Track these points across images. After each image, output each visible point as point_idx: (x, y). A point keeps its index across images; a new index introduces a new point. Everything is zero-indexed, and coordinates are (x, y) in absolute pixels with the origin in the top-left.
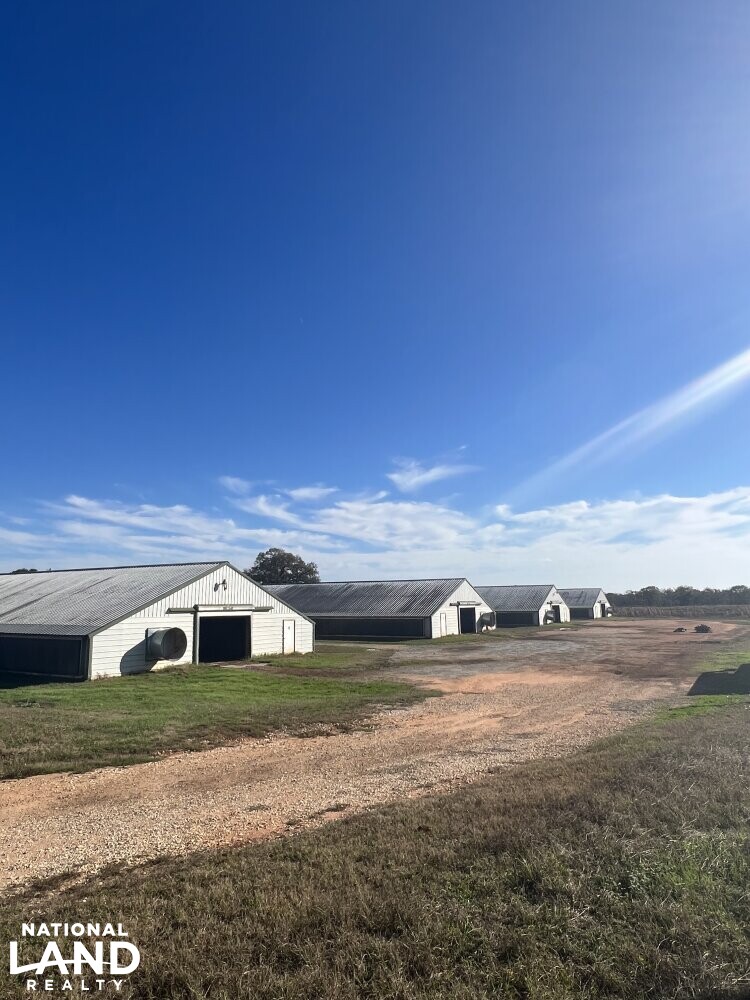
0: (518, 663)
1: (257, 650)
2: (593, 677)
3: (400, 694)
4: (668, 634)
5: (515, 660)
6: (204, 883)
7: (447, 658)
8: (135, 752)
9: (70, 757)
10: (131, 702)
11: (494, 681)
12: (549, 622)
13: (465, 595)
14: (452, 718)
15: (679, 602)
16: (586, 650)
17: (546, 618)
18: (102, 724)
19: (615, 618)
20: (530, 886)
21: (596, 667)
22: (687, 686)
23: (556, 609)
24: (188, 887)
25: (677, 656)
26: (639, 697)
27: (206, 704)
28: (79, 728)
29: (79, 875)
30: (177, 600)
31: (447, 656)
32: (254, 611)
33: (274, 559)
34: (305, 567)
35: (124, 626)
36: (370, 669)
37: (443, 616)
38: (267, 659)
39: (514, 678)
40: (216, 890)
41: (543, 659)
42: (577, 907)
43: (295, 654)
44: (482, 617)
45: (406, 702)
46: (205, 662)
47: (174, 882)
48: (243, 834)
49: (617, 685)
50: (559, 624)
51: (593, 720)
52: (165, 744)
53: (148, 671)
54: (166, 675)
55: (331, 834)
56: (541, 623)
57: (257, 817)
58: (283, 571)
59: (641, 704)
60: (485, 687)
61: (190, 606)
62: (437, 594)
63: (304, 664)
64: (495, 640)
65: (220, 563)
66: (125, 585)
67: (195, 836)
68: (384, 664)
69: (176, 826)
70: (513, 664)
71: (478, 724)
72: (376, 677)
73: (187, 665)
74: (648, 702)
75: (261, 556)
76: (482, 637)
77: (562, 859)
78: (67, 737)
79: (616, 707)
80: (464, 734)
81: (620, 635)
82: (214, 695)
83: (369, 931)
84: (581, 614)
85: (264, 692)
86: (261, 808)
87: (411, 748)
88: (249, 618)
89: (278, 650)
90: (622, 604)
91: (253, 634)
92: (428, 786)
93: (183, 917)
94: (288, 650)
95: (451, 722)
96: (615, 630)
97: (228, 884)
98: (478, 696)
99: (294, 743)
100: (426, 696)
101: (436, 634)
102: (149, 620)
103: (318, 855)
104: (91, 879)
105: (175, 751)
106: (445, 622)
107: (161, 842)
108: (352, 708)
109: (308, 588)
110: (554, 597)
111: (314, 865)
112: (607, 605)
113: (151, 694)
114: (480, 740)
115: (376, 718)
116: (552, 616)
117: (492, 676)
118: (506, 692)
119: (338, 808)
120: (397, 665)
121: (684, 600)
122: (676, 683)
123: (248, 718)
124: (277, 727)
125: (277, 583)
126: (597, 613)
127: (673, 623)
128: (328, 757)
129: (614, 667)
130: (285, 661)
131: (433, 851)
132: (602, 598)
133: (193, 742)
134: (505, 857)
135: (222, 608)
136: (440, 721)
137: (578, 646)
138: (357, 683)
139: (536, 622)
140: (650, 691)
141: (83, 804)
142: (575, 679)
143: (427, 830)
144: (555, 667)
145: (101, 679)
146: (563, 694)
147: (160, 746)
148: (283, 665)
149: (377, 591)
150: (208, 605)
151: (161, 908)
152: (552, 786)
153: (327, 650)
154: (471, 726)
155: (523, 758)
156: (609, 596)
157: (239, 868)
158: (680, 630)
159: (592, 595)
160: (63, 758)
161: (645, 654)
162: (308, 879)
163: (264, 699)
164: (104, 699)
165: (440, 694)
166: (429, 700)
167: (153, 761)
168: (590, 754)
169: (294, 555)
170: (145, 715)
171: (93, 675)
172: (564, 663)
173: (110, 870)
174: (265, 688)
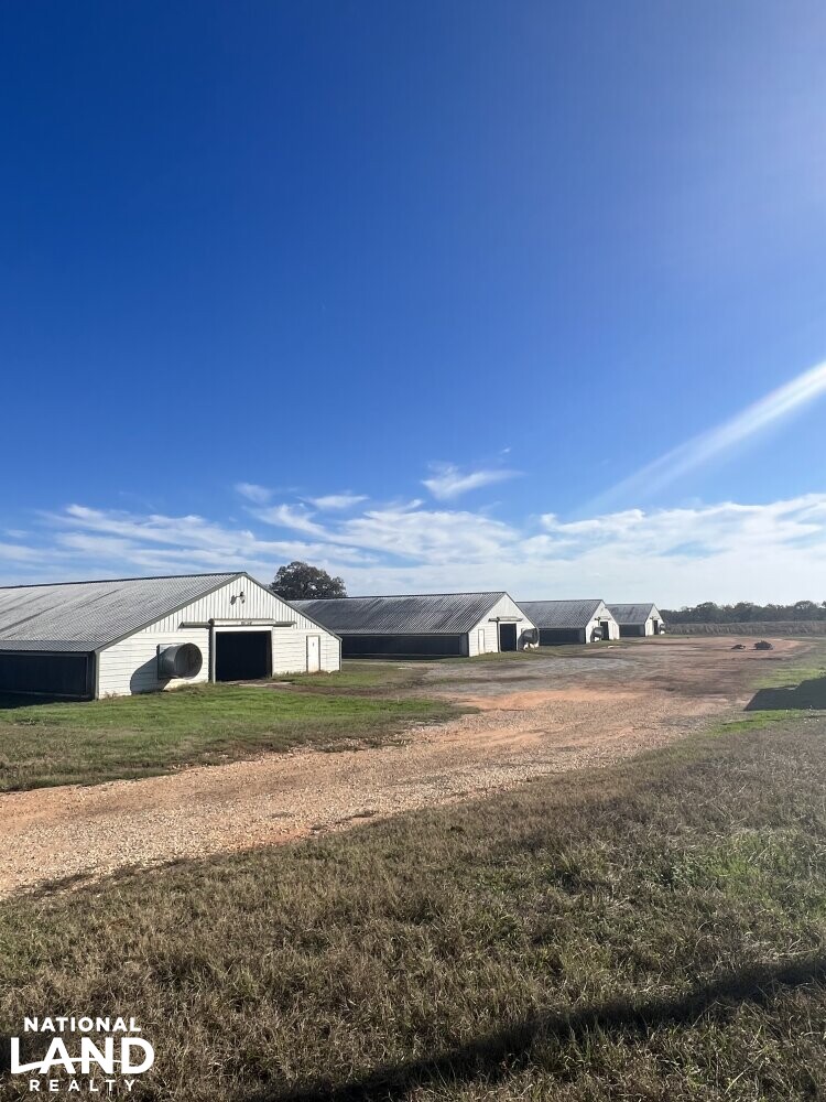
0: (562, 681)
1: (279, 668)
2: (641, 695)
3: (434, 711)
4: (726, 651)
5: (559, 677)
6: (224, 878)
7: (485, 676)
8: (148, 765)
9: (79, 771)
10: (142, 720)
11: (535, 698)
12: (597, 639)
13: (505, 610)
14: (489, 734)
15: (738, 619)
16: (636, 668)
17: (594, 635)
18: (112, 740)
19: (668, 635)
20: (568, 879)
21: (647, 684)
22: (743, 702)
23: (605, 626)
24: (207, 882)
25: (733, 673)
26: (692, 713)
27: (225, 721)
28: (88, 744)
29: (92, 876)
30: (191, 613)
31: (485, 674)
32: (275, 626)
33: (296, 574)
34: (331, 583)
35: (133, 642)
36: (401, 687)
37: (481, 632)
38: (290, 678)
39: (559, 695)
40: (237, 884)
41: (589, 676)
42: (616, 897)
43: (320, 673)
44: (523, 633)
45: (440, 719)
46: (223, 680)
47: (192, 878)
48: (266, 838)
49: (667, 702)
50: (606, 642)
51: (641, 735)
52: (181, 758)
53: (161, 690)
54: (181, 694)
55: (358, 836)
56: (588, 640)
57: (281, 823)
58: (306, 587)
59: (694, 720)
60: (527, 704)
61: (205, 620)
62: (475, 609)
63: (331, 682)
64: (538, 658)
65: (237, 573)
66: (133, 598)
67: (215, 841)
68: (418, 682)
69: (194, 832)
70: (557, 682)
71: (517, 739)
72: (408, 695)
73: (203, 683)
74: (700, 717)
75: (282, 570)
76: (524, 654)
77: (603, 854)
78: (76, 752)
79: (666, 722)
80: (502, 748)
81: (673, 654)
82: (232, 713)
83: (399, 919)
84: (631, 631)
85: (286, 710)
86: (284, 815)
87: (444, 761)
88: (269, 633)
89: (302, 669)
90: (676, 621)
91: (274, 651)
92: (462, 794)
93: (203, 907)
94: (313, 668)
95: (488, 737)
96: (668, 648)
97: (250, 879)
98: (518, 712)
99: (318, 758)
100: (462, 713)
101: (473, 652)
102: (161, 635)
103: (345, 853)
104: (104, 880)
105: (192, 765)
106: (483, 639)
107: (177, 846)
108: (382, 724)
109: (334, 603)
110: (602, 613)
111: (340, 862)
112: (660, 622)
113: (165, 712)
114: (519, 754)
115: (408, 734)
116: (600, 633)
117: (534, 693)
118: (550, 709)
119: (367, 814)
120: (431, 684)
121: (744, 617)
122: (732, 699)
123: (269, 733)
124: (300, 741)
125: (301, 598)
126: (649, 630)
127: (732, 640)
128: (356, 770)
129: (666, 684)
130: (310, 679)
131: (466, 849)
132: (654, 614)
133: (211, 756)
134: (542, 853)
135: (240, 623)
136: (477, 736)
137: (628, 664)
138: (388, 701)
139: (582, 639)
140: (705, 707)
141: (93, 814)
142: (623, 696)
143: (460, 830)
144: (603, 684)
145: (110, 699)
146: (609, 711)
147: (175, 760)
148: (307, 684)
149: (409, 606)
150: (225, 619)
151: (179, 900)
152: (596, 790)
153: (353, 669)
154: (510, 741)
155: (565, 769)
156: (663, 614)
157: (261, 865)
158: (738, 647)
159: (644, 610)
160: (71, 771)
161: (699, 671)
162: (334, 875)
163: (287, 716)
164: (114, 717)
165: (477, 711)
166: (464, 717)
167: (168, 774)
168: (637, 764)
169: (319, 569)
170: (157, 731)
171: (101, 694)
172: (612, 681)
173: (124, 872)
174: (288, 706)
